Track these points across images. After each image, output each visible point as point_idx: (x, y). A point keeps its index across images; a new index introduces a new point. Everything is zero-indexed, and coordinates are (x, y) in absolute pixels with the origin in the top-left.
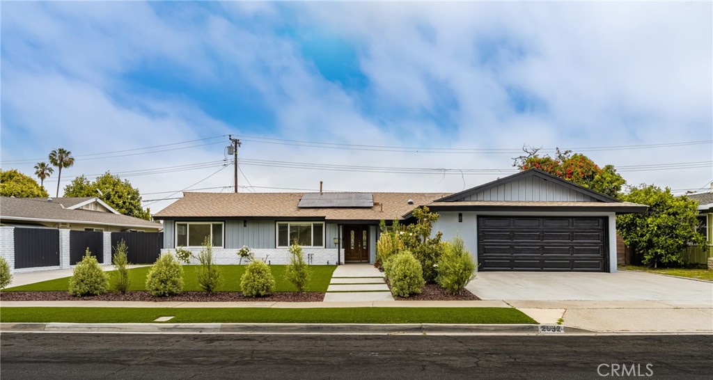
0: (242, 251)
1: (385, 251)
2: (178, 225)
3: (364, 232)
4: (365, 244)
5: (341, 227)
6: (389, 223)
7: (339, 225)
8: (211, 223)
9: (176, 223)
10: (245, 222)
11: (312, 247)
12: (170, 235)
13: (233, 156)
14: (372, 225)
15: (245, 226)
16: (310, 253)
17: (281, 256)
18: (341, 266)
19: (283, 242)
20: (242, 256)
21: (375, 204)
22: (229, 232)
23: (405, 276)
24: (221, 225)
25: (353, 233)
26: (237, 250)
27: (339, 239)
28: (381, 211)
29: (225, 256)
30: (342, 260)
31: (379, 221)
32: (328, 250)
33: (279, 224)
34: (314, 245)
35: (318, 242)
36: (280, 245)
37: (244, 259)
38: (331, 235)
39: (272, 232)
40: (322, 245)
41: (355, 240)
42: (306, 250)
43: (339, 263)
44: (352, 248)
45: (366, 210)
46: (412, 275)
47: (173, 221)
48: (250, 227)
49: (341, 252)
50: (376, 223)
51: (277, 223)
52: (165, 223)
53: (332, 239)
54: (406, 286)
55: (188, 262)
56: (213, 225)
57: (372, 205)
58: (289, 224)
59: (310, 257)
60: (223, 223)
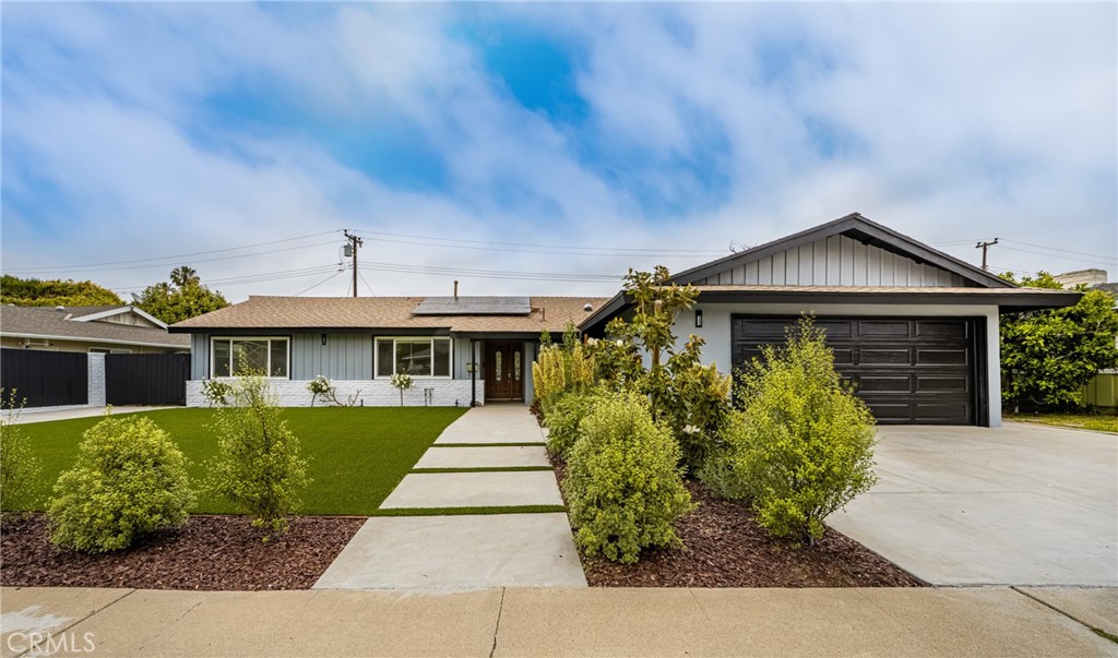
0: (315, 385)
1: (549, 386)
2: (215, 341)
3: (517, 354)
4: (517, 373)
5: (478, 345)
6: (557, 337)
7: (473, 341)
8: (269, 339)
9: (212, 338)
10: (324, 336)
11: (432, 376)
12: (202, 359)
13: (352, 258)
14: (528, 340)
15: (324, 344)
16: (428, 386)
17: (379, 392)
18: (476, 409)
19: (385, 370)
20: (316, 392)
21: (535, 311)
22: (299, 353)
23: (628, 490)
24: (285, 342)
25: (499, 354)
26: (307, 383)
27: (474, 364)
28: (543, 320)
29: (288, 392)
30: (480, 398)
31: (539, 334)
32: (458, 382)
33: (378, 340)
34: (435, 374)
35: (442, 370)
36: (380, 374)
37: (319, 397)
38: (461, 357)
39: (367, 353)
40: (448, 374)
41: (502, 366)
42: (421, 382)
43: (473, 404)
44: (499, 379)
45: (518, 319)
46: (654, 486)
47: (207, 335)
48: (332, 344)
49: (476, 385)
50: (534, 339)
51: (376, 339)
52: (195, 339)
53: (464, 365)
54: (629, 527)
55: (225, 403)
56: (272, 341)
57: (529, 311)
58: (396, 340)
59: (428, 393)
60: (288, 339)
